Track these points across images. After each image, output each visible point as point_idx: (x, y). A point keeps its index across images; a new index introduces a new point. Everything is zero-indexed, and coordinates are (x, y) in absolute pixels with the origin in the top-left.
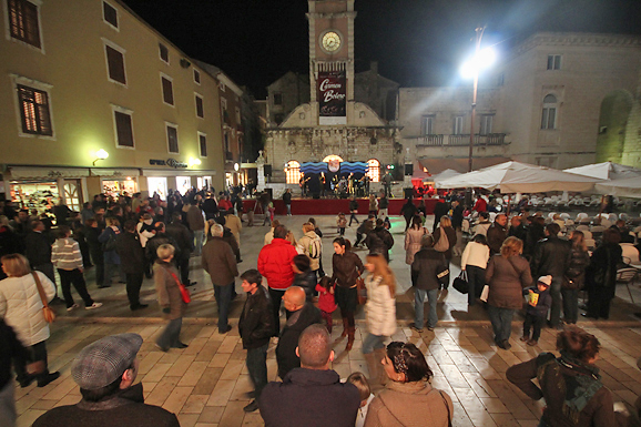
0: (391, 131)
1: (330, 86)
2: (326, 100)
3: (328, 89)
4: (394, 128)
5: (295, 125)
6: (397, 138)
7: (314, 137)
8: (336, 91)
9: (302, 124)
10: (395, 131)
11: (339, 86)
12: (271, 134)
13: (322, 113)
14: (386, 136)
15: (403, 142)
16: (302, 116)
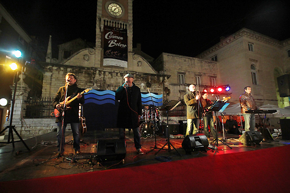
0: (161, 79)
1: (113, 37)
2: (110, 46)
3: (112, 39)
4: (164, 76)
5: (78, 64)
6: (166, 84)
7: (97, 77)
8: (118, 41)
9: (86, 64)
10: (164, 79)
11: (122, 38)
12: (51, 70)
13: (106, 55)
14: (158, 82)
15: (171, 88)
16: (87, 58)
